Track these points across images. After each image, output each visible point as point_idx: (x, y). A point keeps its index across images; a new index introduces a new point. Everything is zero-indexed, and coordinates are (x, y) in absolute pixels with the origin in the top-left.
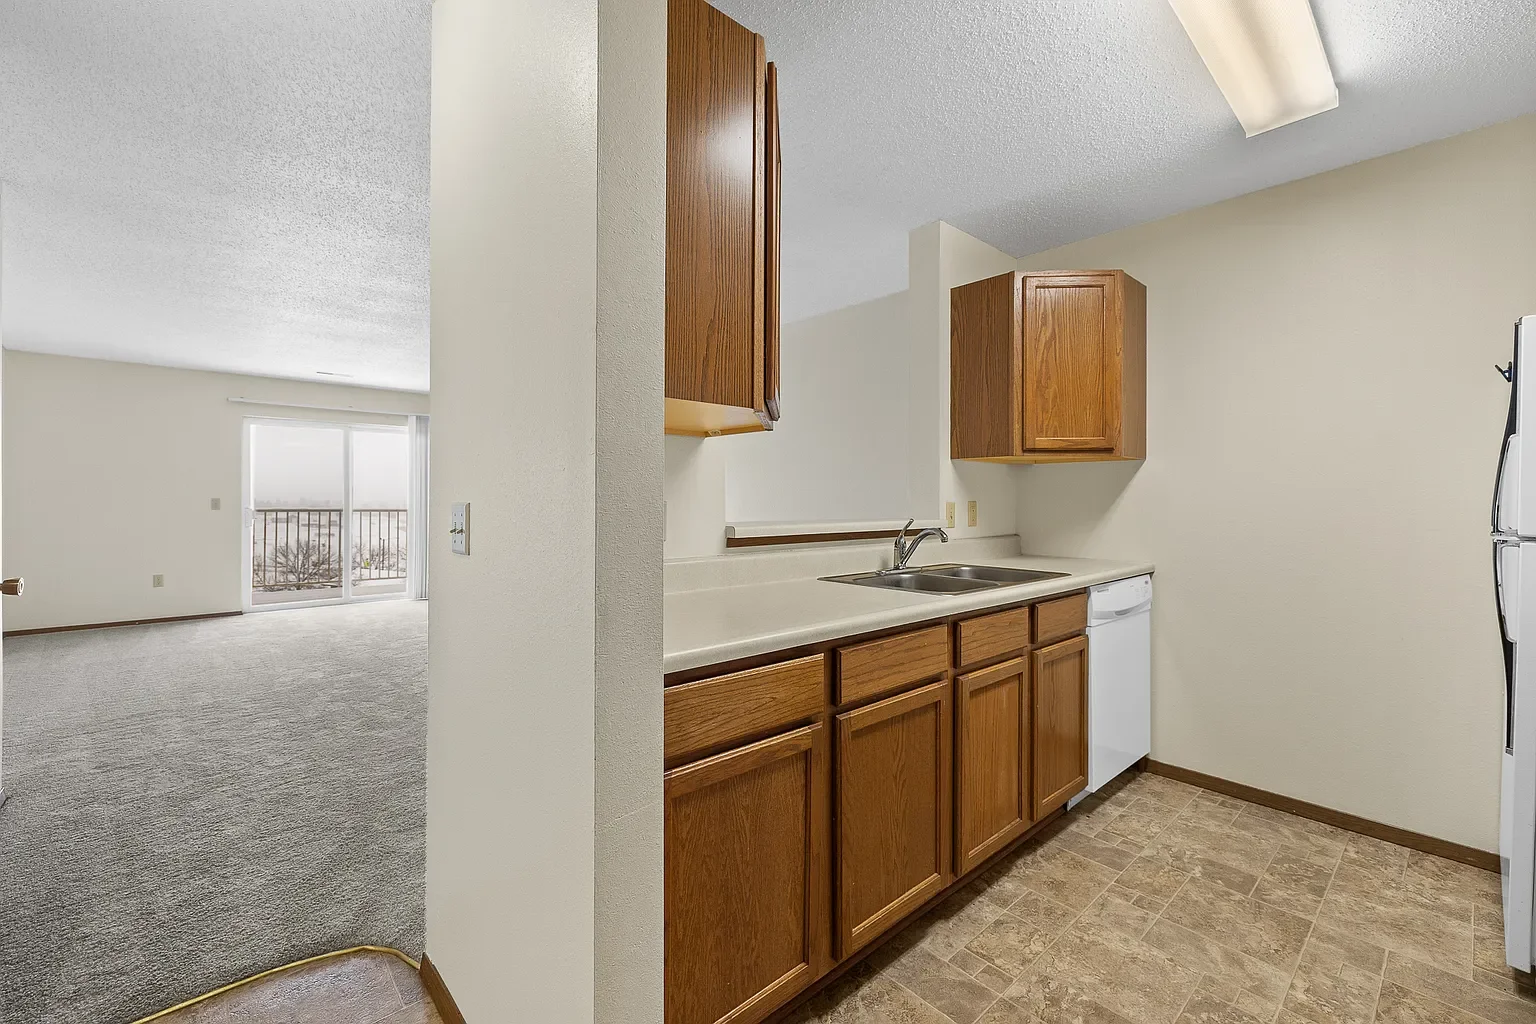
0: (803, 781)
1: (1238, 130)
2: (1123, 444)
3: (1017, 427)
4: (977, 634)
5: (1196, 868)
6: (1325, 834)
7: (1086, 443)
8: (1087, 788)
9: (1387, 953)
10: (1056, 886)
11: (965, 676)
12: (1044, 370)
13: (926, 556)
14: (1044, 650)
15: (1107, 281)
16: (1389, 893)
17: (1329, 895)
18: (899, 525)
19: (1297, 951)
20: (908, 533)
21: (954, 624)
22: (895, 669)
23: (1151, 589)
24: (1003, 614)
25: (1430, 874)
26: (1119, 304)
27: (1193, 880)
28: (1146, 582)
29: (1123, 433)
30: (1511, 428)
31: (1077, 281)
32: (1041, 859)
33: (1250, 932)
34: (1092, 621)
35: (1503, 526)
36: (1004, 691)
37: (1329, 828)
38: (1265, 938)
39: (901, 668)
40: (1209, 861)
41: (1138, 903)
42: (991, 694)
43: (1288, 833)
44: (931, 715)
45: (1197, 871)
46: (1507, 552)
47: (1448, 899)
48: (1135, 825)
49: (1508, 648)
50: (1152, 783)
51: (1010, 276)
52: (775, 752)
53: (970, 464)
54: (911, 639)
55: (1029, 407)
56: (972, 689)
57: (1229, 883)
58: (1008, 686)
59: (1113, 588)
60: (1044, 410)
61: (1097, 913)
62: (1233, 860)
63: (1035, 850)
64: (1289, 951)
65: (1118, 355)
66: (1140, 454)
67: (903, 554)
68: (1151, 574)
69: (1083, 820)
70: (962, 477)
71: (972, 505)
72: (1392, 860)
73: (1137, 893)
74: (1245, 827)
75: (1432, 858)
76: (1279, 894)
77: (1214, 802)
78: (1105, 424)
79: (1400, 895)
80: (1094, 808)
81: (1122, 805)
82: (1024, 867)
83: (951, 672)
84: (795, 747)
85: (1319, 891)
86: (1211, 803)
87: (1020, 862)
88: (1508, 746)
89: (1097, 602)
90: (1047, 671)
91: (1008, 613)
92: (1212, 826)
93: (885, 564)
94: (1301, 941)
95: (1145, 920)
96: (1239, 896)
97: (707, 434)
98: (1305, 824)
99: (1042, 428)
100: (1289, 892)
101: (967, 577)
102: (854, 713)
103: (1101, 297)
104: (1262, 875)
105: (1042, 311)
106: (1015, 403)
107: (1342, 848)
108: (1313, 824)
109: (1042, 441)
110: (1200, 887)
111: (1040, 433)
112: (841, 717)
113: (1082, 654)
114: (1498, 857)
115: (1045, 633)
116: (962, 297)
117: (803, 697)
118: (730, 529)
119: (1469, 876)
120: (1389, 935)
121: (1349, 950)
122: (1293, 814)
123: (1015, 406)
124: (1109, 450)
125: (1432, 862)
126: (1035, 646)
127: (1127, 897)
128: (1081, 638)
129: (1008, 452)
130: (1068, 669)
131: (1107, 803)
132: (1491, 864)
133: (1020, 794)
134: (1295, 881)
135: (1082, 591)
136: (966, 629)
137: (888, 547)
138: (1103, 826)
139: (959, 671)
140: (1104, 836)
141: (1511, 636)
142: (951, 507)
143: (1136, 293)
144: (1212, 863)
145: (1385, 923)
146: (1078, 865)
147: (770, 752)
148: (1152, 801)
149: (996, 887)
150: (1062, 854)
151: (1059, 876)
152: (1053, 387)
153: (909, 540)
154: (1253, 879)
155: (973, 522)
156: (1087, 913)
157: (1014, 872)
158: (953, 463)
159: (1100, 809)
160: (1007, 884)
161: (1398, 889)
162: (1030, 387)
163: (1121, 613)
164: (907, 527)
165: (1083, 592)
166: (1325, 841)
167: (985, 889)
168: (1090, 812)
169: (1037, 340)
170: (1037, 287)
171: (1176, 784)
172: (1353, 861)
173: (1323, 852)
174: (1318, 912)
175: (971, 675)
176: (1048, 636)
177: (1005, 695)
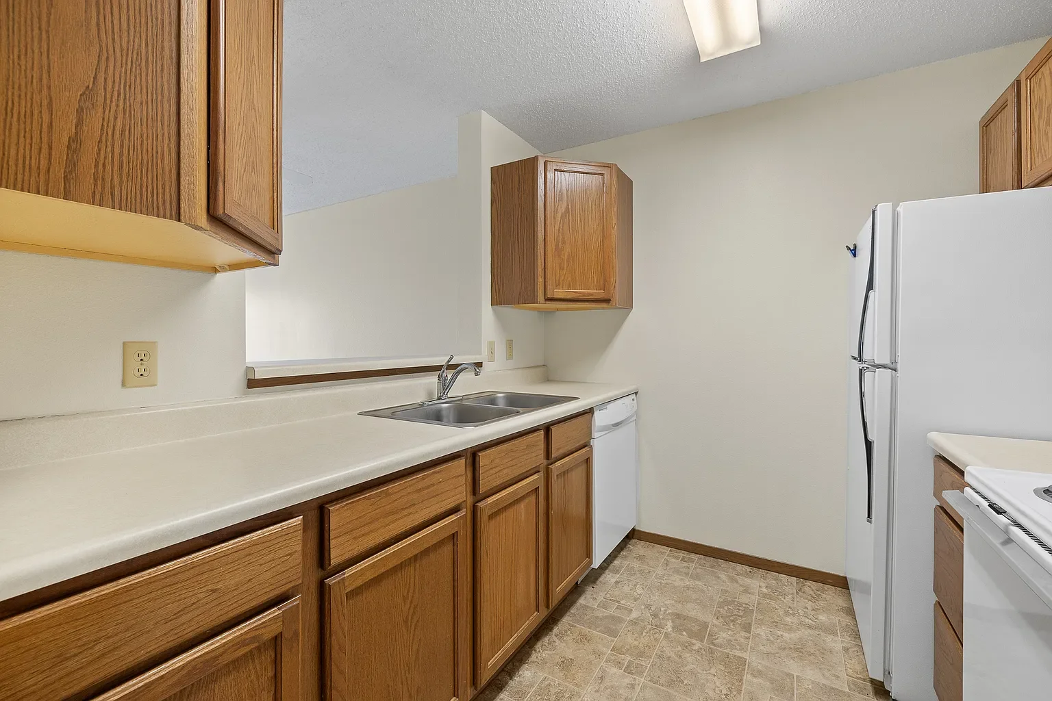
0: (270, 673)
1: (696, 54)
2: (617, 297)
3: (541, 280)
4: (497, 461)
5: (668, 623)
6: (747, 575)
7: (592, 295)
8: (592, 566)
9: (795, 677)
10: (566, 664)
11: (483, 502)
12: (561, 237)
13: (465, 387)
14: (558, 464)
15: (605, 171)
16: (788, 619)
17: (755, 630)
18: (441, 360)
19: (739, 692)
20: (450, 367)
21: (473, 455)
22: (405, 512)
23: (635, 405)
24: (521, 439)
25: (809, 597)
26: (613, 190)
27: (667, 635)
28: (633, 400)
29: (617, 288)
30: (870, 286)
31: (585, 169)
32: (555, 638)
33: (707, 680)
34: (595, 434)
35: (865, 357)
36: (522, 505)
37: (749, 569)
38: (718, 684)
39: (411, 510)
40: (678, 615)
41: (628, 670)
42: (510, 512)
43: (726, 577)
44: (448, 549)
45: (669, 627)
46: (868, 375)
47: (823, 618)
48: (626, 589)
49: (869, 445)
50: (638, 547)
51: (534, 160)
52: (216, 658)
53: (506, 310)
54: (423, 479)
55: (549, 264)
56: (490, 513)
57: (691, 634)
58: (527, 501)
59: (609, 406)
60: (561, 268)
61: (597, 688)
62: (693, 611)
63: (551, 629)
64: (735, 693)
65: (614, 228)
66: (629, 305)
67: (445, 386)
68: (636, 393)
69: (589, 591)
70: (501, 322)
71: (510, 344)
72: (787, 589)
73: (627, 659)
74: (697, 577)
75: (809, 583)
76: (723, 636)
77: (677, 558)
78: (605, 280)
79: (795, 620)
80: (597, 579)
81: (617, 572)
82: (541, 652)
83: (470, 500)
84: (254, 639)
85: (747, 628)
86: (675, 559)
87: (539, 645)
88: (869, 517)
89: (600, 419)
90: (560, 480)
91: (524, 438)
92: (677, 581)
93: (430, 394)
94: (741, 680)
95: (633, 686)
96: (697, 645)
97: (215, 270)
98: (734, 569)
99: (559, 280)
100: (730, 633)
101: (501, 405)
102: (348, 572)
103: (602, 183)
104: (711, 620)
105: (559, 188)
106: (539, 261)
107: (758, 583)
108: (739, 567)
109: (560, 293)
110: (671, 642)
111: (558, 285)
112: (331, 581)
113: (588, 462)
114: (845, 578)
115: (558, 449)
116: (500, 174)
117: (267, 575)
118: (250, 369)
119: (831, 595)
120: (793, 659)
121: (772, 681)
122: (727, 560)
123: (539, 264)
124: (607, 301)
125: (811, 587)
126: (549, 461)
127: (619, 664)
128: (587, 449)
129: (534, 301)
130: (577, 476)
131: (607, 572)
132: (841, 583)
133: (537, 591)
134: (732, 621)
135: (588, 411)
136: (484, 458)
137: (432, 380)
138: (603, 594)
139: (479, 497)
140: (604, 606)
141: (870, 438)
142: (491, 346)
143: (625, 185)
144: (678, 616)
145: (790, 648)
146: (585, 638)
147: (207, 661)
148: (636, 565)
149: (516, 679)
150: (573, 629)
151: (569, 655)
152: (567, 250)
153: (450, 373)
154: (704, 626)
155: (510, 356)
156: (589, 690)
157: (533, 657)
158: (494, 310)
159: (601, 579)
160: (526, 672)
161: (794, 614)
162: (551, 248)
163: (617, 425)
164: (449, 362)
165: (590, 411)
166: (748, 581)
167: (507, 683)
168: (594, 582)
169: (556, 211)
170: (555, 170)
171: (653, 547)
172: (765, 596)
173: (747, 591)
174: (749, 649)
175: (490, 500)
176: (561, 452)
177: (524, 511)
